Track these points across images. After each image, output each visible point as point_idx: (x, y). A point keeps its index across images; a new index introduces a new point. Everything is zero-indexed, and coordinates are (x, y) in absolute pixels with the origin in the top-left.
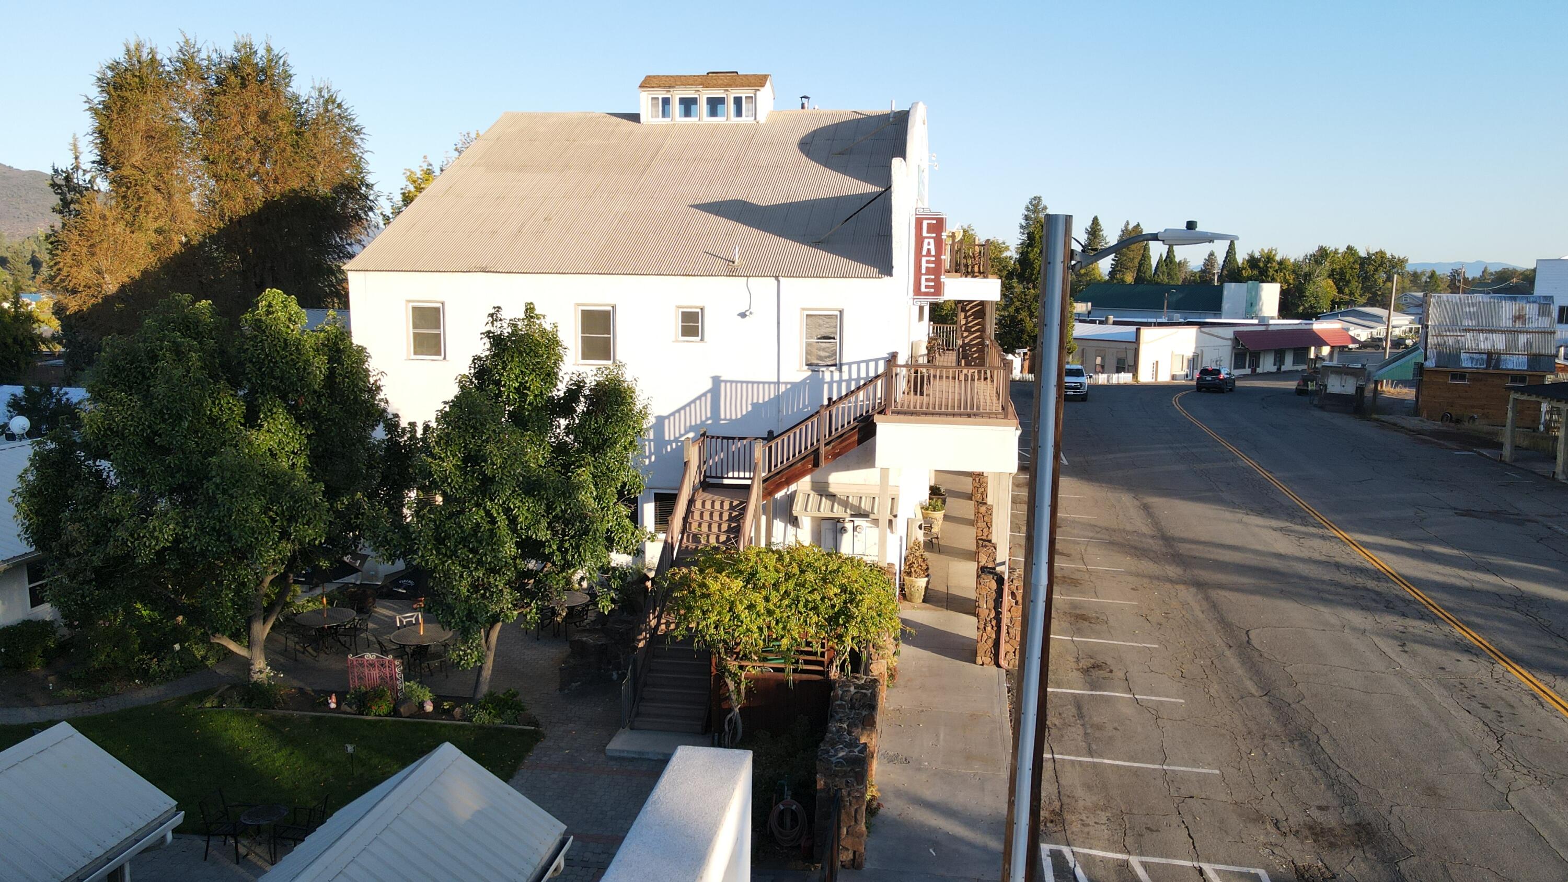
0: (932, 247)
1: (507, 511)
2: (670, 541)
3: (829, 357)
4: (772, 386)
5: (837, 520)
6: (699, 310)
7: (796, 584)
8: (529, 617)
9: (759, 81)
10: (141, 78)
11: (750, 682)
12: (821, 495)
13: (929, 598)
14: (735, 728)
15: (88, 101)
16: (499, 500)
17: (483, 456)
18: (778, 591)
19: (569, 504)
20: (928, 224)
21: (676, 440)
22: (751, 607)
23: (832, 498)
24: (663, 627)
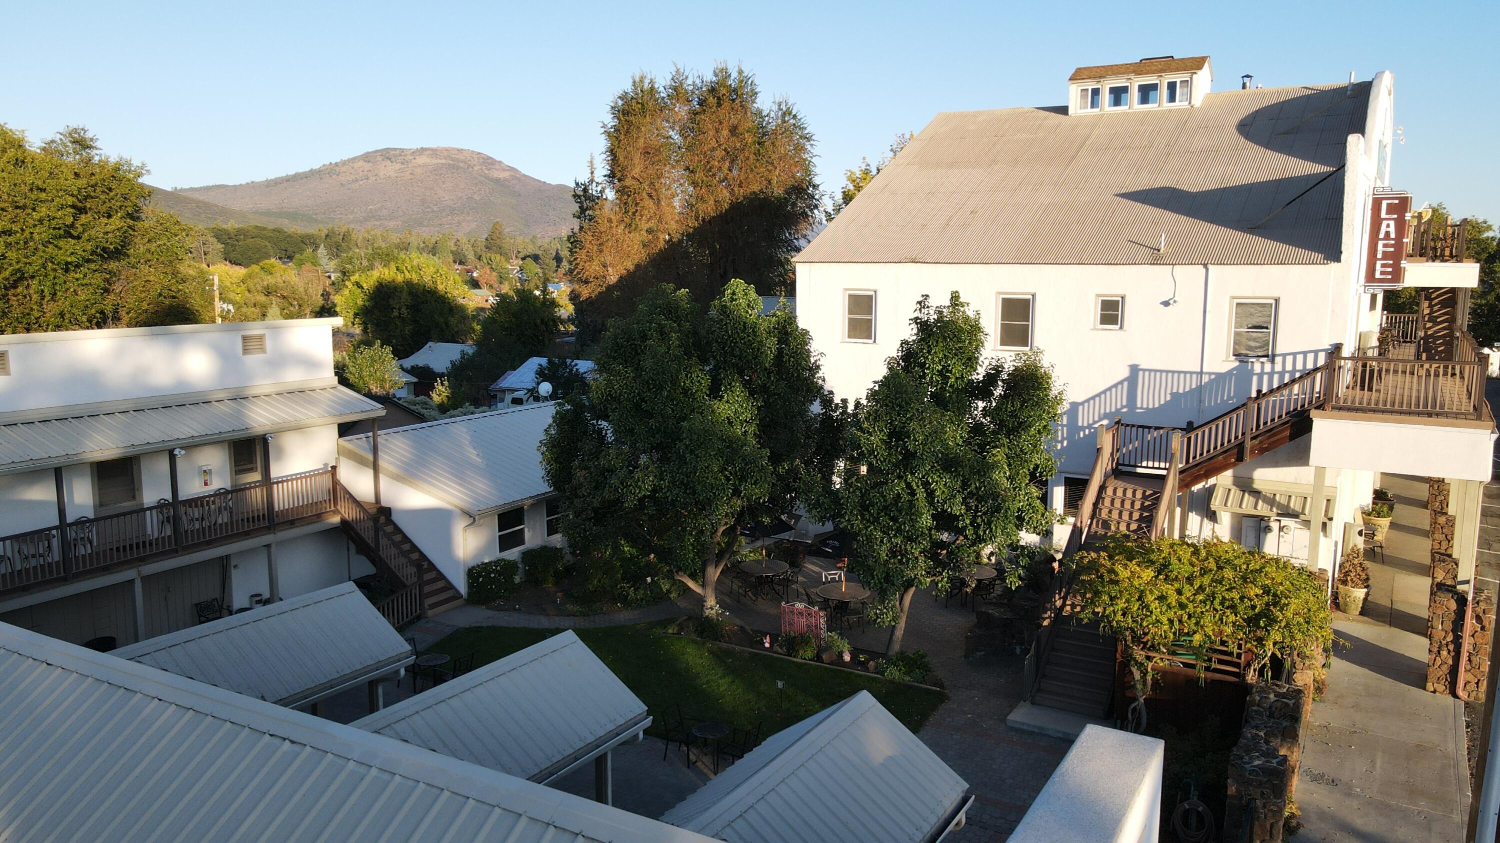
0: (1392, 229)
1: (926, 484)
2: (1079, 525)
3: (1260, 347)
4: (1194, 376)
5: (1261, 518)
6: (1120, 299)
7: (1212, 580)
8: (940, 585)
9: (1196, 64)
10: (643, 105)
11: (1157, 674)
12: (1244, 491)
13: (1368, 610)
14: (1139, 718)
15: (604, 126)
16: (918, 474)
17: (906, 432)
18: (1192, 585)
19: (984, 482)
20: (1388, 204)
21: (1089, 426)
22: (1162, 598)
23: (1257, 495)
24: (1068, 608)
